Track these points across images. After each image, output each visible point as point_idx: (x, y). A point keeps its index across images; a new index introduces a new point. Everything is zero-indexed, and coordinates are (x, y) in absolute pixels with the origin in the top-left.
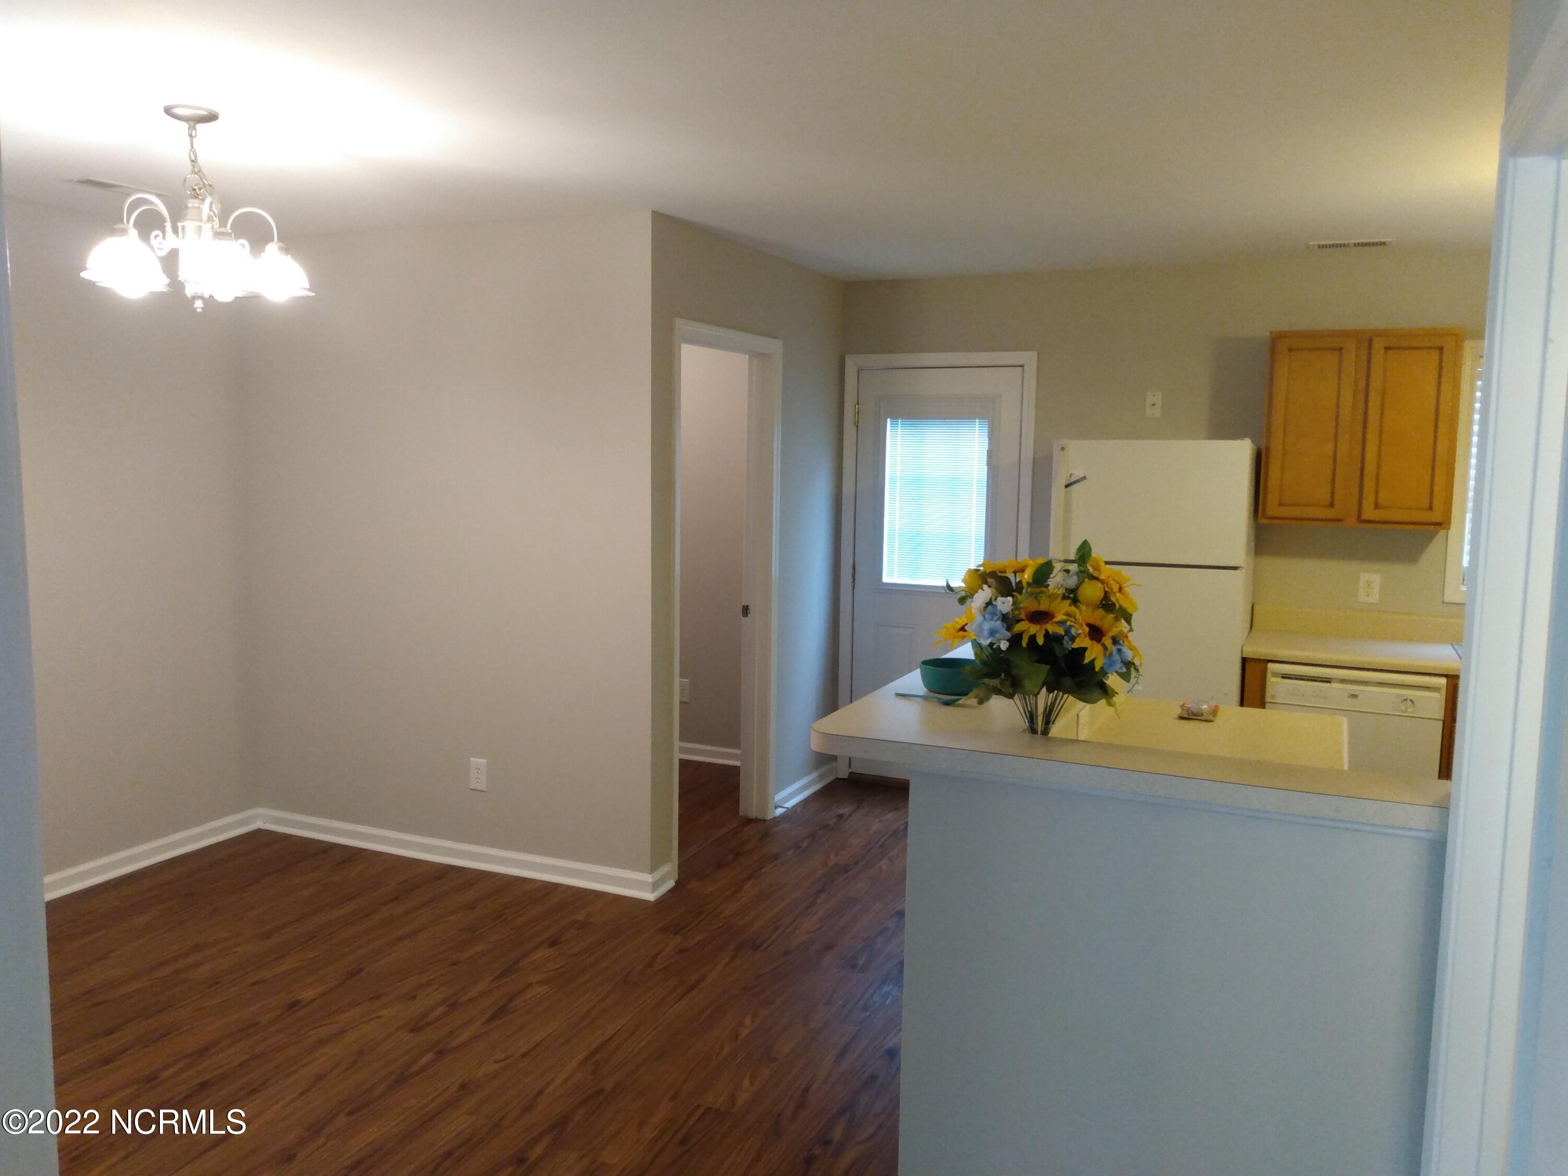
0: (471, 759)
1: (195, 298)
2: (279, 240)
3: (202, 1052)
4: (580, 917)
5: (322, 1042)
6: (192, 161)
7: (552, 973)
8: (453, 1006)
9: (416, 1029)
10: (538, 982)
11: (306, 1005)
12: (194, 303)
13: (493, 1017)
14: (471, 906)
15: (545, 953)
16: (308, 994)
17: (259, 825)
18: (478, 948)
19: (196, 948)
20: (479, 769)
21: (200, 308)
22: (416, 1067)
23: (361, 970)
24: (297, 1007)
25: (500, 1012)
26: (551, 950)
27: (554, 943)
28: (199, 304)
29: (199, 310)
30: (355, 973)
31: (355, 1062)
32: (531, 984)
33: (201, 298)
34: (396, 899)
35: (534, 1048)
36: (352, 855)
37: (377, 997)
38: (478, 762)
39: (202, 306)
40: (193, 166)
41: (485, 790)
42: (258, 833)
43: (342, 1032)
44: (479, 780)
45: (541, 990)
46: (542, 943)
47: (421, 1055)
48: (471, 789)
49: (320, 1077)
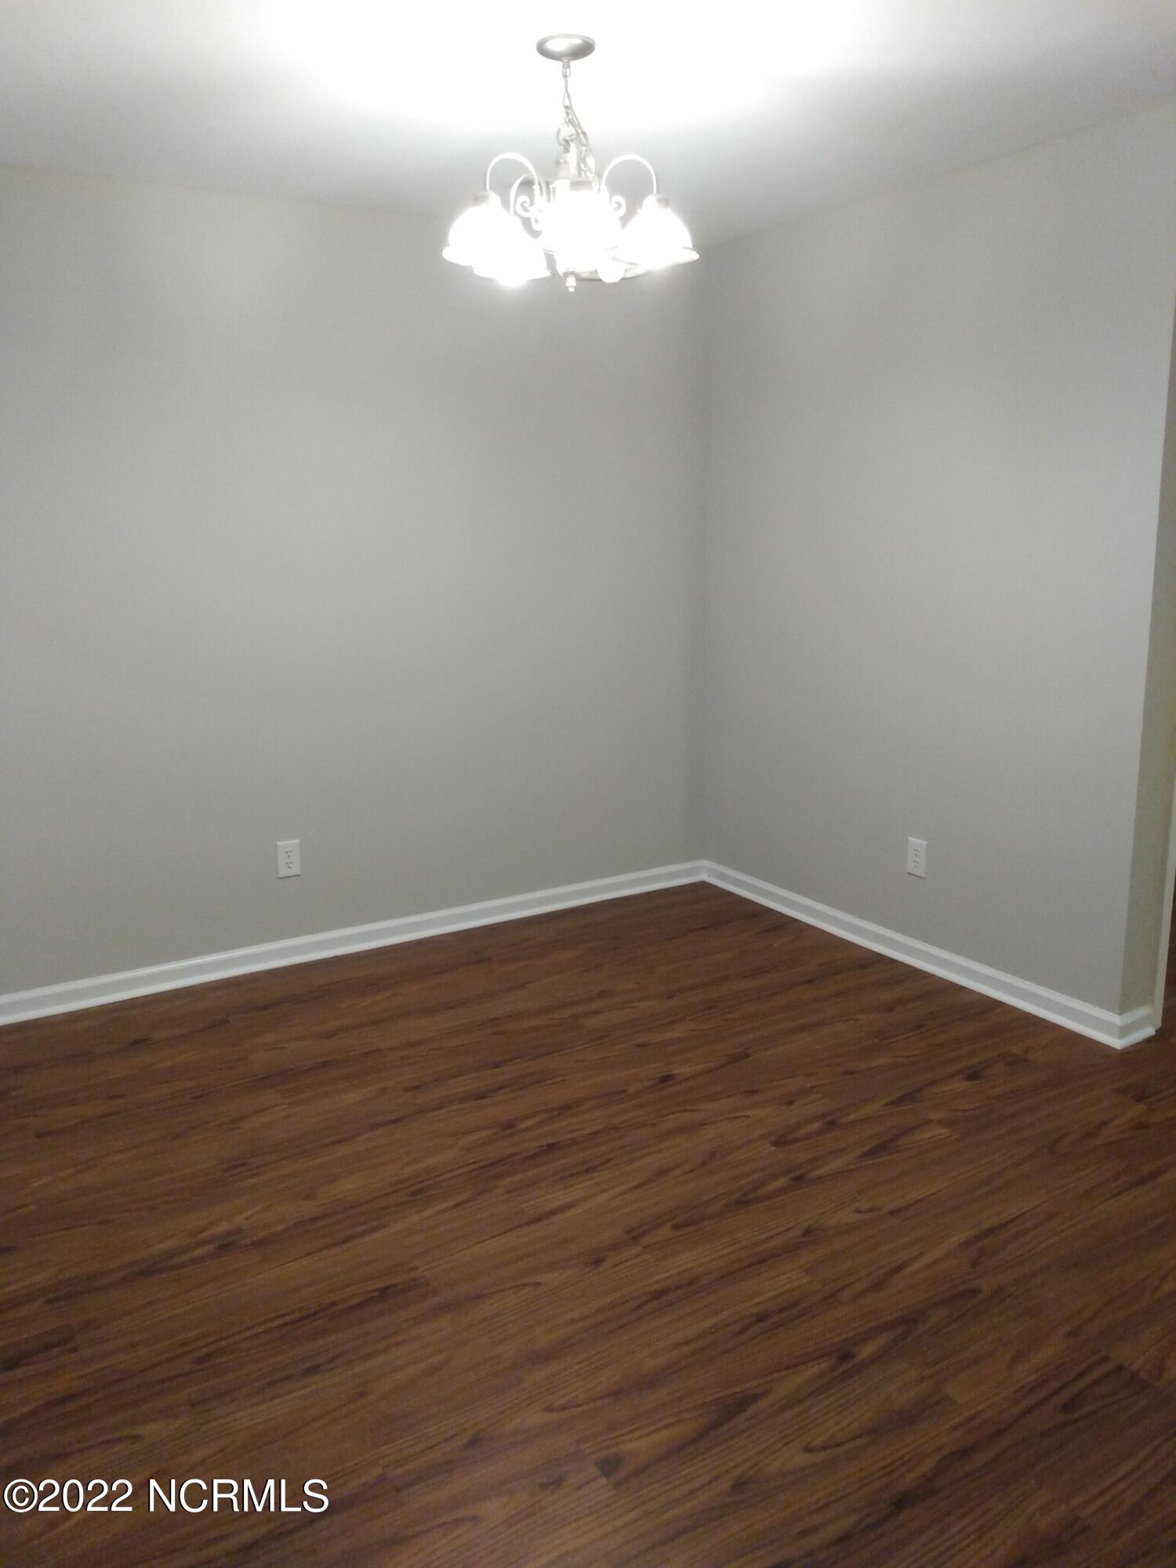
0: (910, 838)
1: (567, 274)
2: (658, 192)
3: (566, 1108)
4: (1017, 1050)
5: (678, 1131)
6: (567, 107)
7: (960, 1114)
8: (831, 1125)
9: (780, 1142)
10: (939, 1122)
11: (679, 1083)
12: (566, 281)
13: (872, 1153)
14: (889, 1009)
15: (959, 1085)
16: (684, 1070)
17: (704, 877)
18: (881, 1061)
19: (602, 995)
20: (918, 851)
21: (572, 287)
22: (763, 1191)
23: (747, 1056)
24: (670, 1083)
25: (881, 1149)
26: (967, 1083)
27: (974, 1076)
28: (571, 282)
29: (572, 290)
30: (737, 1058)
31: (703, 1165)
32: (931, 1121)
33: (573, 273)
34: (809, 982)
35: (908, 1207)
36: (783, 924)
37: (753, 1092)
38: (917, 843)
39: (575, 284)
40: (568, 114)
41: (924, 876)
42: (703, 885)
43: (702, 1124)
44: (917, 864)
45: (943, 1132)
46: (958, 1073)
47: (775, 1177)
48: (908, 873)
49: (661, 1173)
